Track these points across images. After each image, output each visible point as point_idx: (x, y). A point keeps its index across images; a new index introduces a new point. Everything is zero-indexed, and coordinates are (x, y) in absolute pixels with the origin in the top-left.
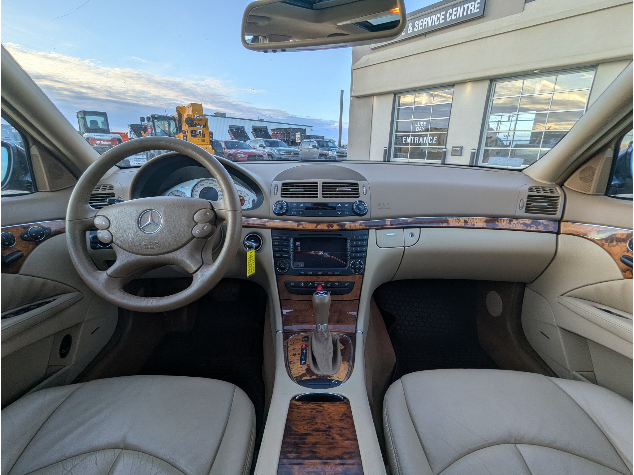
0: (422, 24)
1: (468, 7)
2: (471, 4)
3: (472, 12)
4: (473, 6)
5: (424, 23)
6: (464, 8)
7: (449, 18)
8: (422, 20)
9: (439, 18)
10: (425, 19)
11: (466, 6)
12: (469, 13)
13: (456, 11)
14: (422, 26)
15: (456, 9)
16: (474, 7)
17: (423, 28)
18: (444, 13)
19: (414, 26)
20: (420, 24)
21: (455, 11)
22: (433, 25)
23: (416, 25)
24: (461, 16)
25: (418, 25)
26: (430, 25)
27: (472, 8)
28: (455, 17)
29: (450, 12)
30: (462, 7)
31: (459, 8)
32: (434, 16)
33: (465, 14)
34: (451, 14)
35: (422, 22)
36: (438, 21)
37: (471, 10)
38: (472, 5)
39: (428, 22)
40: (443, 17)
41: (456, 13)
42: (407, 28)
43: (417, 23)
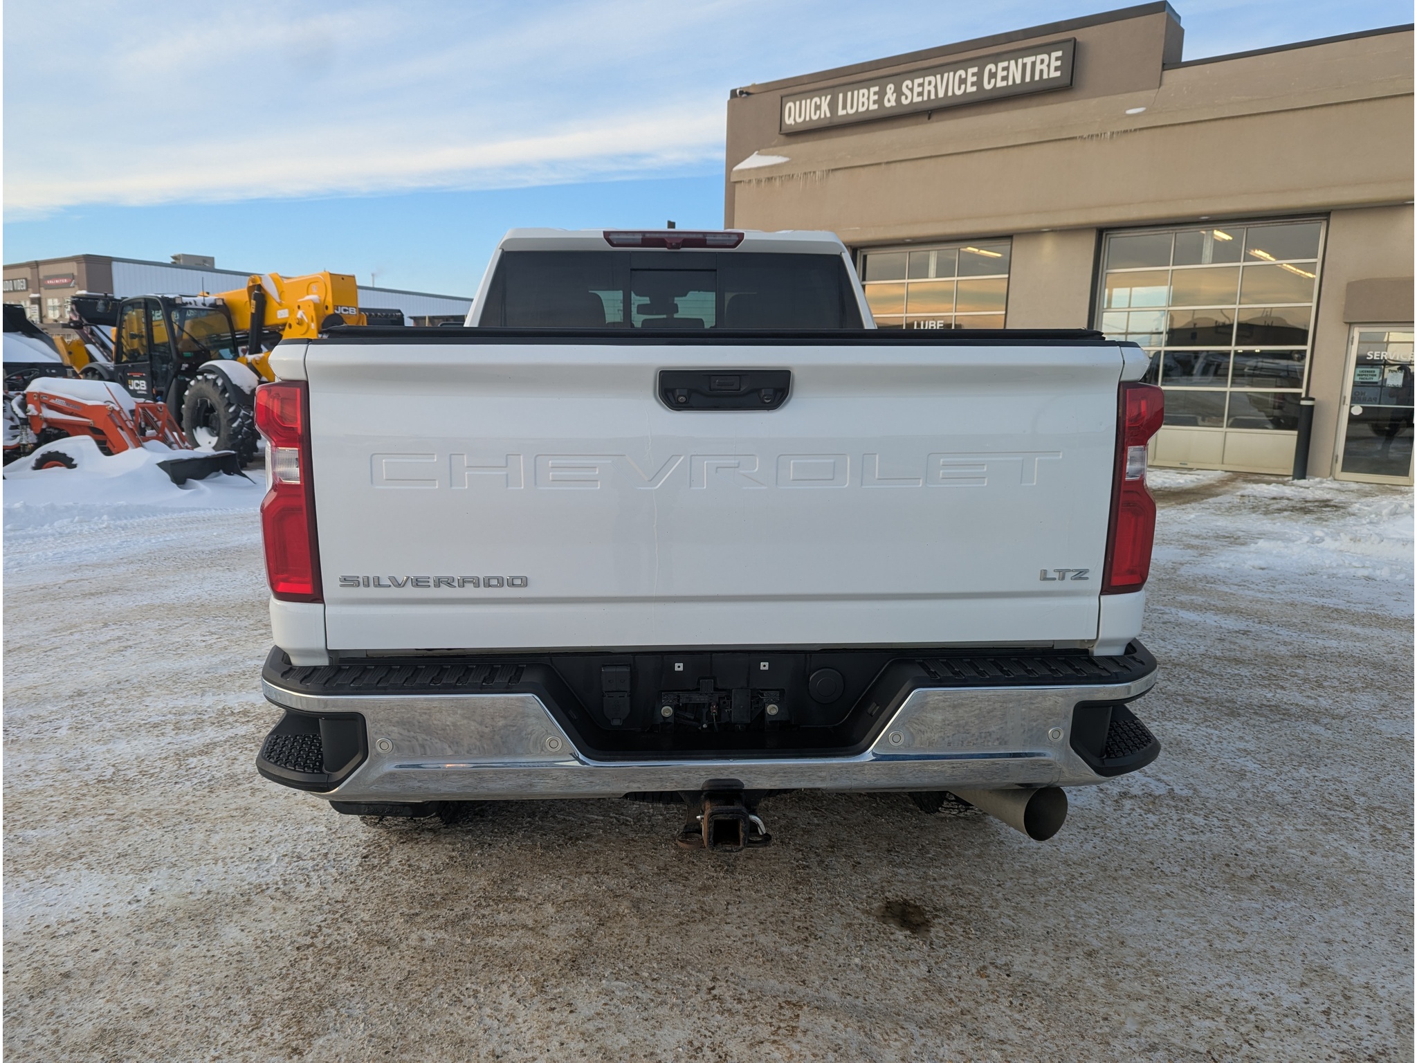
0: (920, 89)
1: (1034, 64)
2: (1039, 57)
3: (1045, 76)
4: (1046, 62)
5: (927, 88)
6: (1024, 66)
7: (989, 83)
8: (921, 80)
9: (963, 81)
10: (927, 79)
11: (1029, 60)
12: (1037, 78)
13: (1006, 69)
14: (920, 94)
15: (1005, 64)
16: (1049, 66)
17: (926, 98)
18: (975, 70)
19: (899, 92)
20: (917, 90)
21: (1004, 69)
22: (950, 94)
23: (904, 89)
24: (1018, 81)
25: (912, 90)
26: (941, 95)
27: (1044, 67)
28: (1004, 84)
29: (990, 70)
30: (1020, 61)
31: (1013, 62)
32: (952, 74)
33: (1028, 79)
34: (993, 75)
35: (919, 85)
36: (963, 86)
37: (1041, 71)
38: (1042, 62)
39: (936, 87)
40: (975, 79)
41: (1005, 73)
42: (882, 94)
43: (907, 86)
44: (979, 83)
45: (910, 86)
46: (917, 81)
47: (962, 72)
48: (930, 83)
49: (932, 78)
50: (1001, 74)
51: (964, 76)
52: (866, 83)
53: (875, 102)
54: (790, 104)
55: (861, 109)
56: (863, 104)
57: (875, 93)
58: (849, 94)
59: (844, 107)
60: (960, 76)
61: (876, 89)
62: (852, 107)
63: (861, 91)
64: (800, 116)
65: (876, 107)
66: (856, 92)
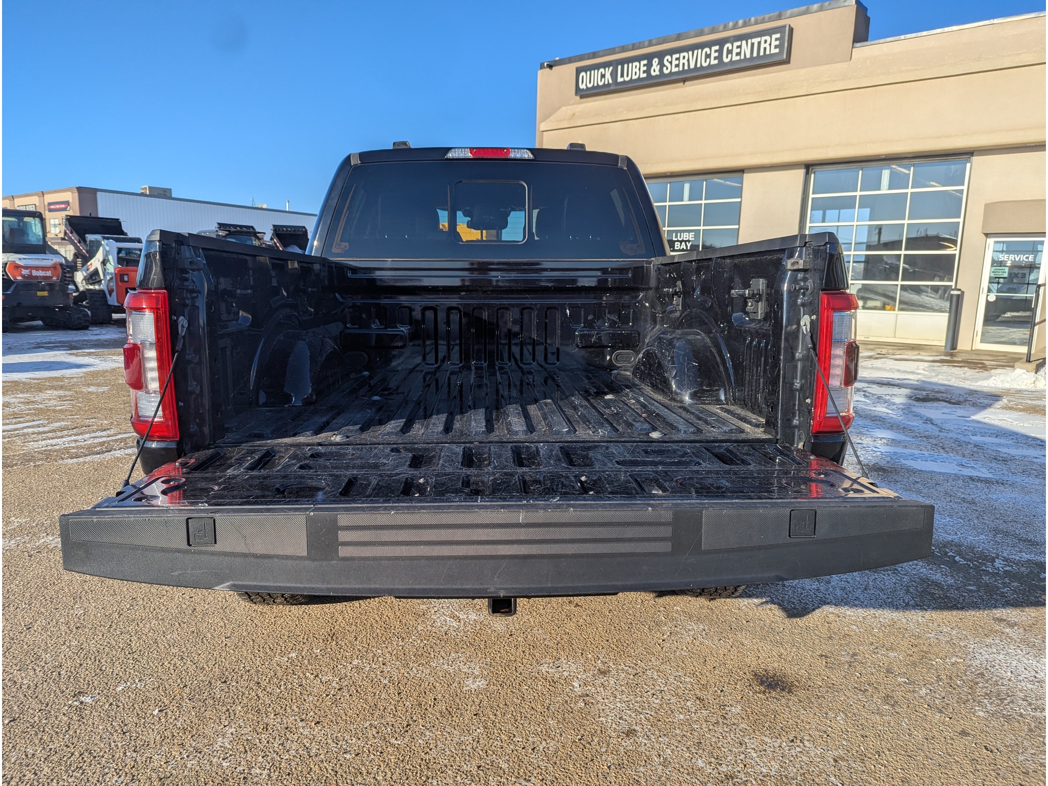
0: (677, 62)
1: (759, 43)
2: (764, 38)
3: (768, 52)
4: (768, 42)
5: (682, 61)
6: (753, 44)
7: (727, 57)
9: (708, 56)
10: (682, 55)
11: (756, 41)
12: (762, 53)
14: (677, 66)
15: (739, 43)
16: (770, 44)
17: (681, 69)
18: (717, 48)
19: (661, 64)
20: (675, 62)
21: (738, 47)
22: (699, 65)
23: (666, 62)
24: (748, 56)
25: (671, 63)
26: (692, 66)
27: (767, 45)
28: (738, 58)
29: (728, 48)
30: (749, 41)
31: (744, 42)
32: (700, 51)
33: (755, 55)
34: (730, 52)
35: (678, 59)
36: (708, 60)
37: (765, 49)
38: (766, 41)
39: (688, 60)
40: (717, 54)
42: (649, 65)
43: (668, 60)
44: (719, 58)
46: (675, 56)
48: (684, 58)
49: (685, 54)
50: (736, 51)
52: (638, 59)
53: (644, 72)
54: (583, 74)
55: (634, 77)
56: (636, 73)
57: (644, 65)
58: (626, 66)
59: (622, 76)
60: (706, 52)
61: (645, 62)
62: (628, 76)
63: (637, 64)
64: (590, 82)
65: (645, 75)
66: (630, 65)
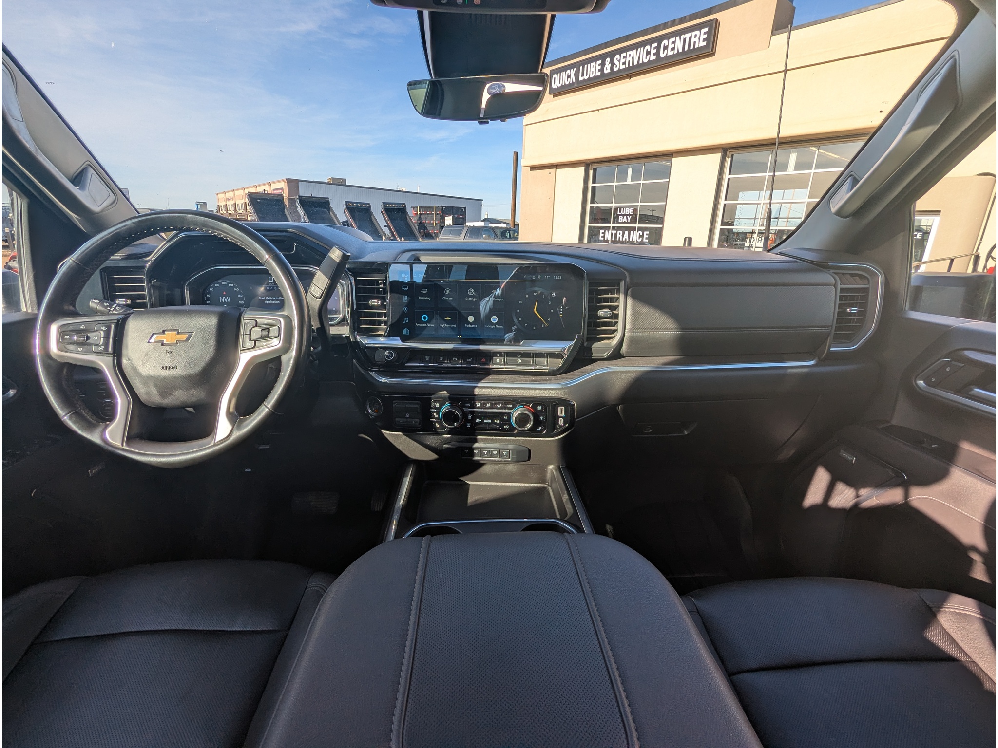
0: (624, 60)
1: (690, 38)
2: (694, 33)
3: (697, 46)
5: (628, 59)
6: (685, 39)
7: (663, 53)
11: (687, 36)
12: (692, 47)
14: (624, 63)
15: (673, 40)
16: (699, 38)
17: (627, 66)
18: (655, 45)
19: (612, 63)
21: (674, 43)
22: (641, 62)
23: (616, 62)
24: (680, 51)
25: (619, 61)
26: (635, 63)
27: (697, 40)
28: (672, 53)
29: (664, 44)
30: (682, 36)
31: (678, 38)
32: (642, 48)
33: (686, 49)
34: (666, 48)
35: (625, 57)
36: (648, 56)
37: (695, 42)
38: (696, 36)
39: (633, 58)
40: (655, 51)
41: (673, 46)
42: (603, 65)
43: (617, 59)
44: (657, 54)
45: (619, 59)
46: (623, 55)
47: (648, 47)
48: (630, 55)
49: (630, 52)
50: (671, 46)
51: (649, 50)
52: (594, 59)
53: (599, 70)
54: (555, 76)
55: (592, 76)
56: (593, 71)
57: (599, 65)
58: (586, 66)
59: (583, 75)
60: (647, 50)
61: (600, 62)
62: (587, 75)
63: (594, 64)
64: (560, 83)
65: (599, 74)
66: (589, 65)
